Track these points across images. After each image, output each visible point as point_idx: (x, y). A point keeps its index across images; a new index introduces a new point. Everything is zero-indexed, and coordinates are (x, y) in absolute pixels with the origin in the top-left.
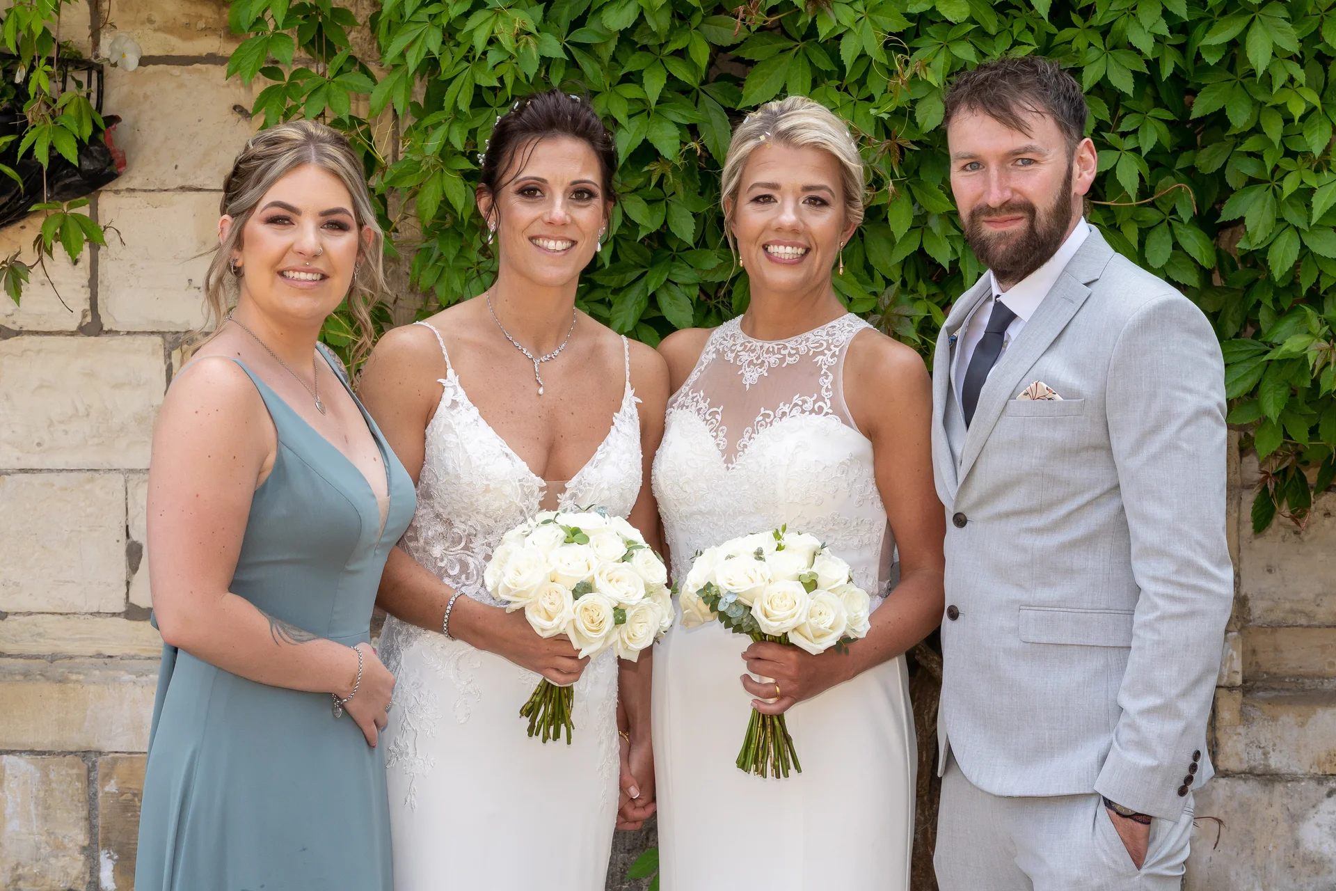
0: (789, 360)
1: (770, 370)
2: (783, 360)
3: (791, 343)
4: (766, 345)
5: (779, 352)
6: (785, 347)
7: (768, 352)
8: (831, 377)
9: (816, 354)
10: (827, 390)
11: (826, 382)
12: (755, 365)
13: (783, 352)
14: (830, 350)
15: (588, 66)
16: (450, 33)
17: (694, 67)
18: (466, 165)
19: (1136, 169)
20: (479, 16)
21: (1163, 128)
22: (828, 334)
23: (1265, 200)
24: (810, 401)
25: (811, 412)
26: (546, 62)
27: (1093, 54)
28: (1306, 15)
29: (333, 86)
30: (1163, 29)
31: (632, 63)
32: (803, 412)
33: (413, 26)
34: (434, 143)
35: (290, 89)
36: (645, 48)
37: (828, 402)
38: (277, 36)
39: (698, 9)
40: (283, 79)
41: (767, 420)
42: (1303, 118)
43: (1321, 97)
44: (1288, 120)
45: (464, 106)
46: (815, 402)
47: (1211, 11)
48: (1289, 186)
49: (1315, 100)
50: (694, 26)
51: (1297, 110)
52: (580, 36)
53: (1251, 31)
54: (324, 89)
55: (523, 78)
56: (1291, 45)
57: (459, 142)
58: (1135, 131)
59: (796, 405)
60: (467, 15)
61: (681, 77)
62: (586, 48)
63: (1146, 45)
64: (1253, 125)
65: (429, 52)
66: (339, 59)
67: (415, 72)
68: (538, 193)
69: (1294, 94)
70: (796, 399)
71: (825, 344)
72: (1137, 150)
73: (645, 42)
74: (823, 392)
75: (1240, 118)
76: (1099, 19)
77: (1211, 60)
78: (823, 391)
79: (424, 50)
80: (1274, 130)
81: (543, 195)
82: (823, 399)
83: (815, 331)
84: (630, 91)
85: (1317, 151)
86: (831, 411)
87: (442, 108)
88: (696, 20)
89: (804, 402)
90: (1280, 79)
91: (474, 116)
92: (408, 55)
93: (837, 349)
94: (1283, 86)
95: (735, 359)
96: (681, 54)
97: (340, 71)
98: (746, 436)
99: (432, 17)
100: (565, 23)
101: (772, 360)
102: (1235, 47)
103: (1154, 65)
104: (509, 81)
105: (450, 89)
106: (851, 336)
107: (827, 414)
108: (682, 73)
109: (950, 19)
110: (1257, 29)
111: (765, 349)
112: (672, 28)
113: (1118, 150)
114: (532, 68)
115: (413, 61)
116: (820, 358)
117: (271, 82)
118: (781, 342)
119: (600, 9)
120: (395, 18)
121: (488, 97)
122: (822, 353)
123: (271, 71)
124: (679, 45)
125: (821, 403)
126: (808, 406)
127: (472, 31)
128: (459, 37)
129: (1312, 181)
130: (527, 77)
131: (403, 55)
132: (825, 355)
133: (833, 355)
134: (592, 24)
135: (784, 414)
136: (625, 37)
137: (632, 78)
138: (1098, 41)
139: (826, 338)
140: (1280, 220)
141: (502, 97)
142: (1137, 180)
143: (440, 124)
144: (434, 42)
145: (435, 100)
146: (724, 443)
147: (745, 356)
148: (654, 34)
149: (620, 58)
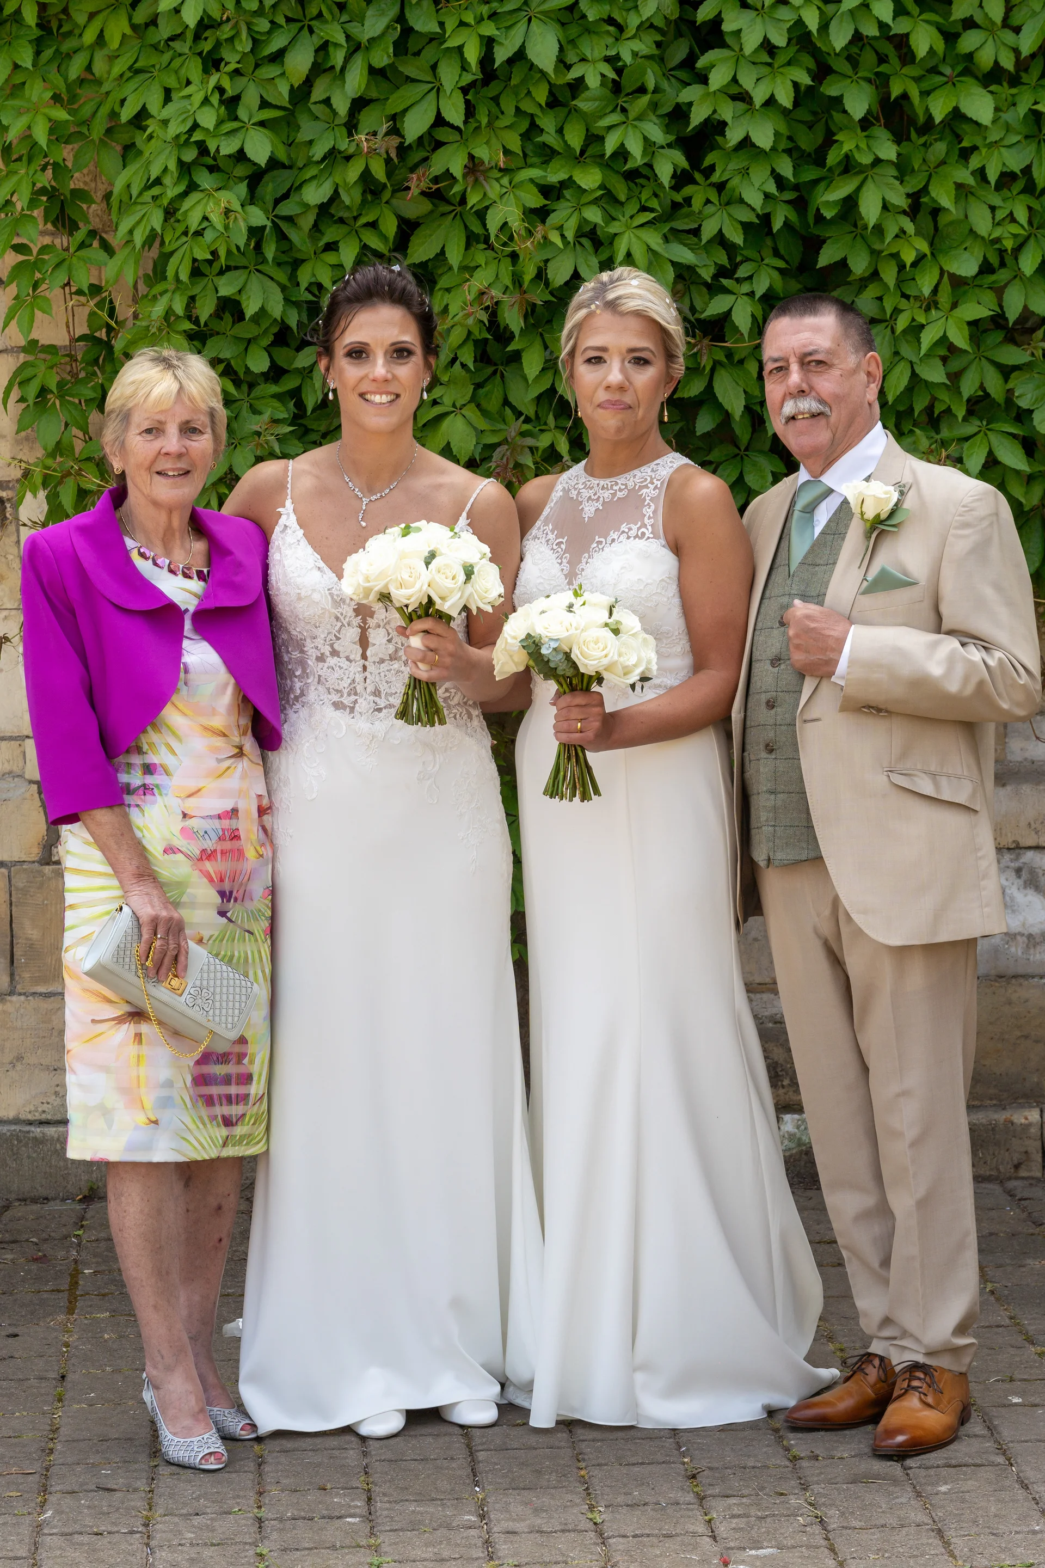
0: (619, 494)
1: (604, 503)
2: (614, 495)
3: (621, 480)
4: (602, 482)
5: (612, 488)
6: (617, 484)
7: (603, 488)
8: (653, 507)
9: (641, 488)
10: (649, 518)
11: (648, 511)
12: (593, 500)
13: (615, 488)
14: (653, 483)
15: (294, 236)
16: (170, 213)
17: (384, 238)
18: (188, 326)
19: (749, 310)
20: (194, 197)
21: (776, 275)
22: (653, 471)
23: (884, 338)
24: (635, 528)
25: (636, 536)
26: (255, 232)
27: (710, 209)
28: (913, 170)
29: (74, 260)
30: (772, 188)
31: (331, 234)
32: (629, 538)
33: (139, 207)
34: (158, 310)
35: (36, 265)
36: (341, 221)
37: (650, 528)
38: (24, 218)
39: (385, 186)
40: (31, 254)
41: (600, 547)
42: (914, 265)
43: (931, 244)
44: (902, 267)
45: (184, 276)
46: (639, 529)
47: (830, 169)
48: (902, 323)
49: (924, 247)
50: (384, 200)
51: (909, 257)
52: (286, 209)
53: (864, 189)
54: (66, 264)
55: (235, 250)
56: (899, 199)
57: (179, 309)
58: (750, 278)
59: (623, 532)
60: (185, 194)
61: (373, 246)
62: (290, 219)
63: (754, 198)
64: (871, 271)
65: (153, 230)
66: (80, 235)
67: (143, 246)
68: (364, 355)
69: (906, 243)
70: (624, 527)
71: (649, 479)
72: (751, 294)
73: (341, 214)
74: (646, 521)
75: (859, 265)
76: (716, 177)
77: (828, 214)
78: (646, 518)
79: (149, 228)
80: (889, 275)
81: (368, 357)
82: (645, 526)
83: (642, 469)
84: (331, 258)
85: (927, 291)
86: (651, 536)
87: (165, 278)
88: (386, 195)
89: (630, 529)
90: (891, 231)
91: (192, 284)
92: (135, 233)
93: (659, 483)
94: (897, 236)
95: (577, 495)
96: (373, 225)
97: (82, 246)
98: (584, 561)
99: (155, 198)
100: (269, 199)
101: (606, 495)
102: (850, 205)
103: (766, 219)
104: (222, 253)
105: (171, 260)
106: (672, 470)
107: (649, 538)
108: (375, 243)
109: (584, 187)
110: (870, 185)
111: (601, 486)
112: (364, 202)
113: (734, 294)
114: (240, 238)
115: (139, 238)
116: (645, 491)
117: (21, 258)
118: (612, 479)
119: (300, 186)
120: (125, 198)
121: (205, 269)
122: (647, 487)
123: (20, 249)
124: (370, 218)
125: (643, 530)
126: (632, 533)
127: (187, 211)
128: (179, 215)
129: (921, 319)
130: (238, 248)
131: (131, 232)
132: (648, 488)
133: (656, 488)
134: (294, 198)
135: (613, 540)
136: (324, 209)
137: (331, 247)
138: (714, 197)
139: (650, 474)
140: (896, 353)
141: (216, 267)
142: (750, 320)
143: (166, 291)
144: (156, 220)
145: (159, 273)
146: (566, 567)
147: (586, 493)
148: (348, 208)
149: (322, 228)
